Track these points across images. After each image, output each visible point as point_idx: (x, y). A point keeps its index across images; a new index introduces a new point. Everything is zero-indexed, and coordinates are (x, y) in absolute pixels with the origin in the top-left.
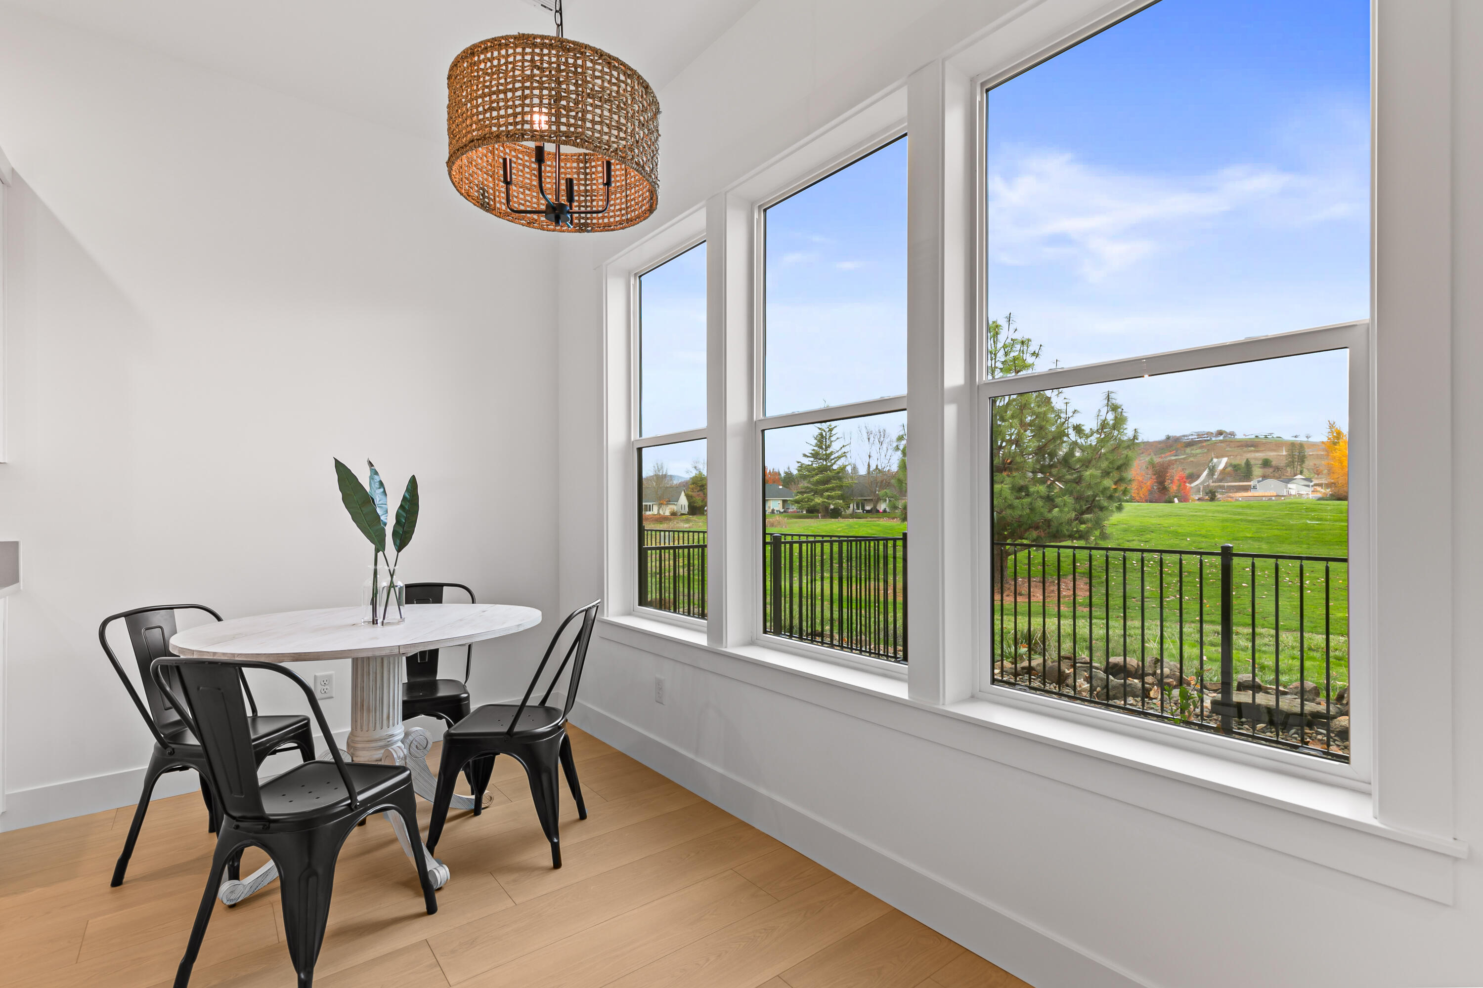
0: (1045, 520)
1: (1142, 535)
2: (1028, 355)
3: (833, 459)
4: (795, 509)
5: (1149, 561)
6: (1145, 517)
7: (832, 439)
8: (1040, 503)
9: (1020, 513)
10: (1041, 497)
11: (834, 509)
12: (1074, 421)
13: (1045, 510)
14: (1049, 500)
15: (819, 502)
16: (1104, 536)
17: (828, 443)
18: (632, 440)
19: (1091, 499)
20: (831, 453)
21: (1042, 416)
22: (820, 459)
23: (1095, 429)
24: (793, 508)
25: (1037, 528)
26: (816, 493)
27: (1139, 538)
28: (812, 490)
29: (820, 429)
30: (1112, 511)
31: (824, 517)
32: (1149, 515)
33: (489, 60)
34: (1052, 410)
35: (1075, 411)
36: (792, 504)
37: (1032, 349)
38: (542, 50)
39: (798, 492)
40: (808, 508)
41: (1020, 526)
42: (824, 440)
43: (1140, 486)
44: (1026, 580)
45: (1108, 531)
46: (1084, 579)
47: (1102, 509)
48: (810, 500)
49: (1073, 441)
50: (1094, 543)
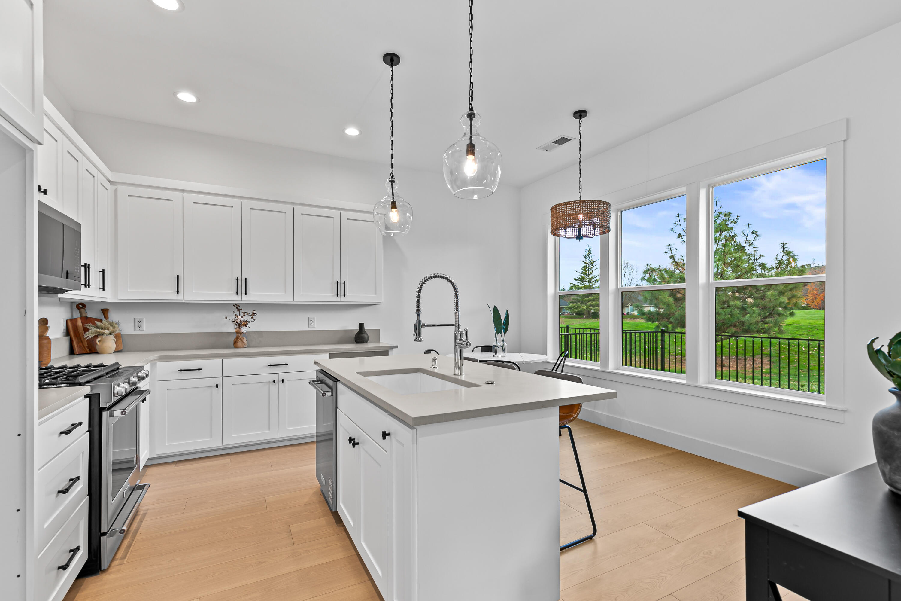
0: (741, 322)
1: (810, 331)
2: (729, 222)
3: (594, 281)
4: (569, 313)
5: (814, 348)
6: (813, 319)
7: (593, 269)
8: (737, 311)
9: (723, 317)
10: (738, 308)
11: (594, 312)
12: (760, 261)
13: (740, 316)
14: (743, 309)
15: (584, 308)
16: (780, 331)
17: (590, 272)
18: (557, 292)
19: (772, 309)
20: (592, 278)
21: (738, 259)
22: (585, 282)
23: (774, 266)
24: (567, 312)
25: (735, 326)
26: (582, 302)
27: (807, 333)
28: (580, 301)
29: (585, 263)
30: (786, 316)
31: (587, 317)
32: (816, 318)
33: (572, 206)
34: (746, 254)
35: (761, 255)
36: (567, 310)
37: (732, 219)
38: (587, 204)
39: (571, 302)
40: (577, 312)
41: (724, 325)
42: (588, 270)
43: (815, 298)
44: (728, 358)
45: (784, 328)
46: (767, 358)
47: (779, 315)
48: (578, 307)
49: (760, 274)
50: (774, 336)
